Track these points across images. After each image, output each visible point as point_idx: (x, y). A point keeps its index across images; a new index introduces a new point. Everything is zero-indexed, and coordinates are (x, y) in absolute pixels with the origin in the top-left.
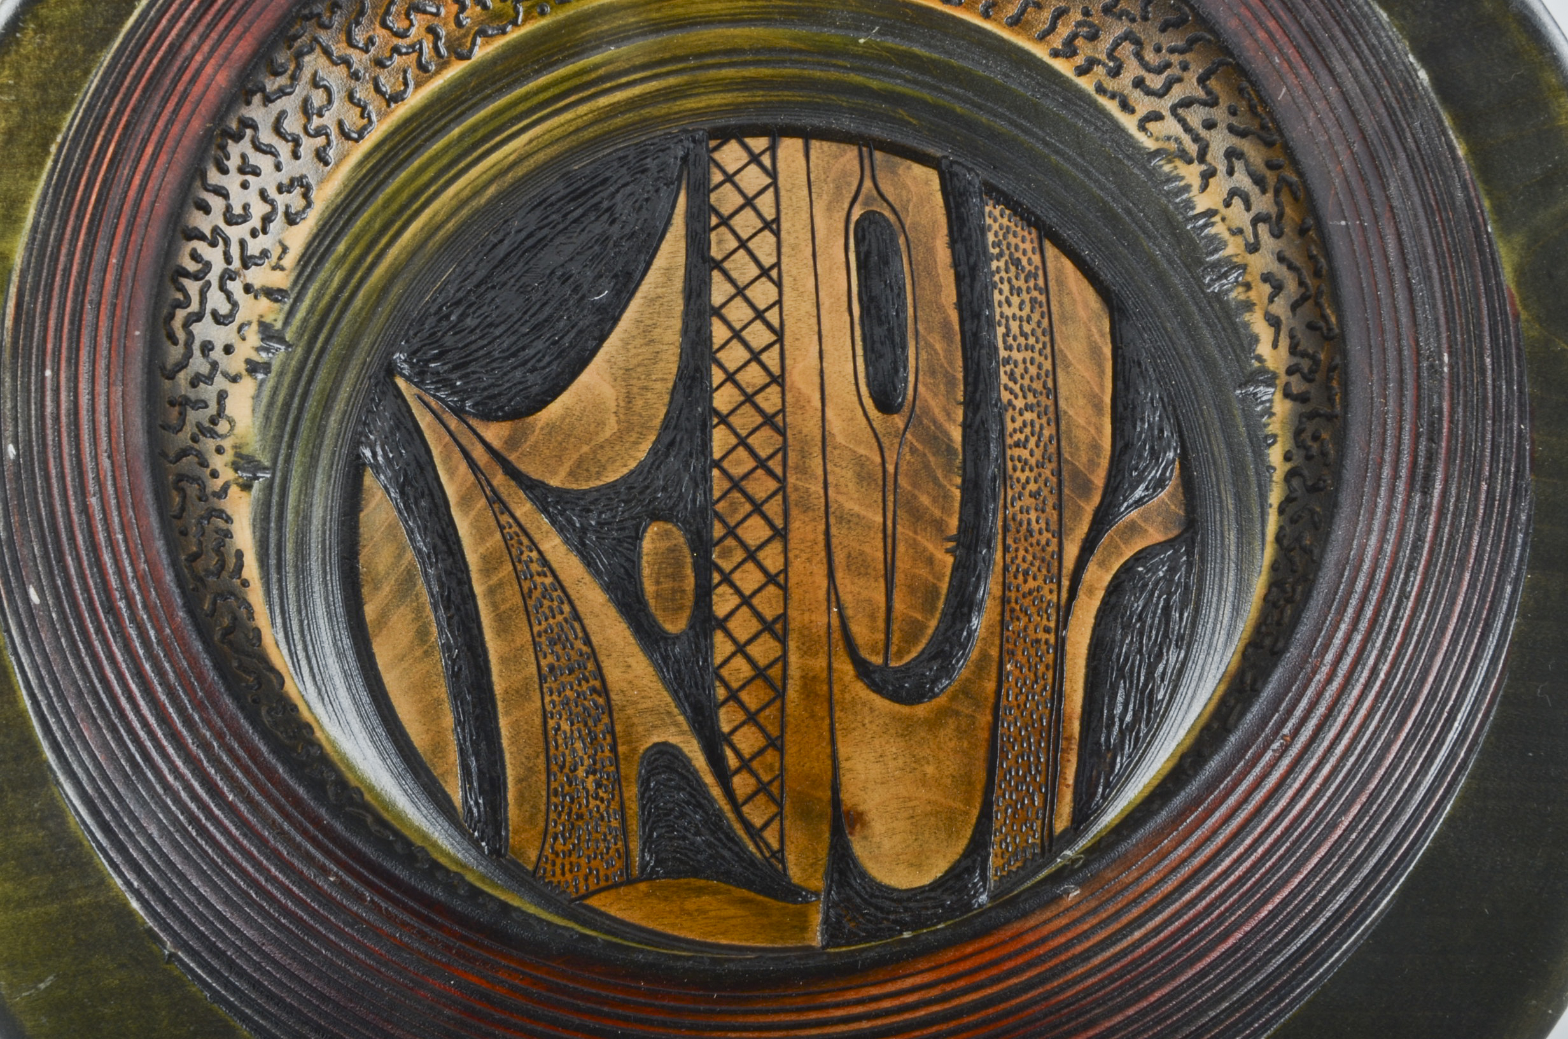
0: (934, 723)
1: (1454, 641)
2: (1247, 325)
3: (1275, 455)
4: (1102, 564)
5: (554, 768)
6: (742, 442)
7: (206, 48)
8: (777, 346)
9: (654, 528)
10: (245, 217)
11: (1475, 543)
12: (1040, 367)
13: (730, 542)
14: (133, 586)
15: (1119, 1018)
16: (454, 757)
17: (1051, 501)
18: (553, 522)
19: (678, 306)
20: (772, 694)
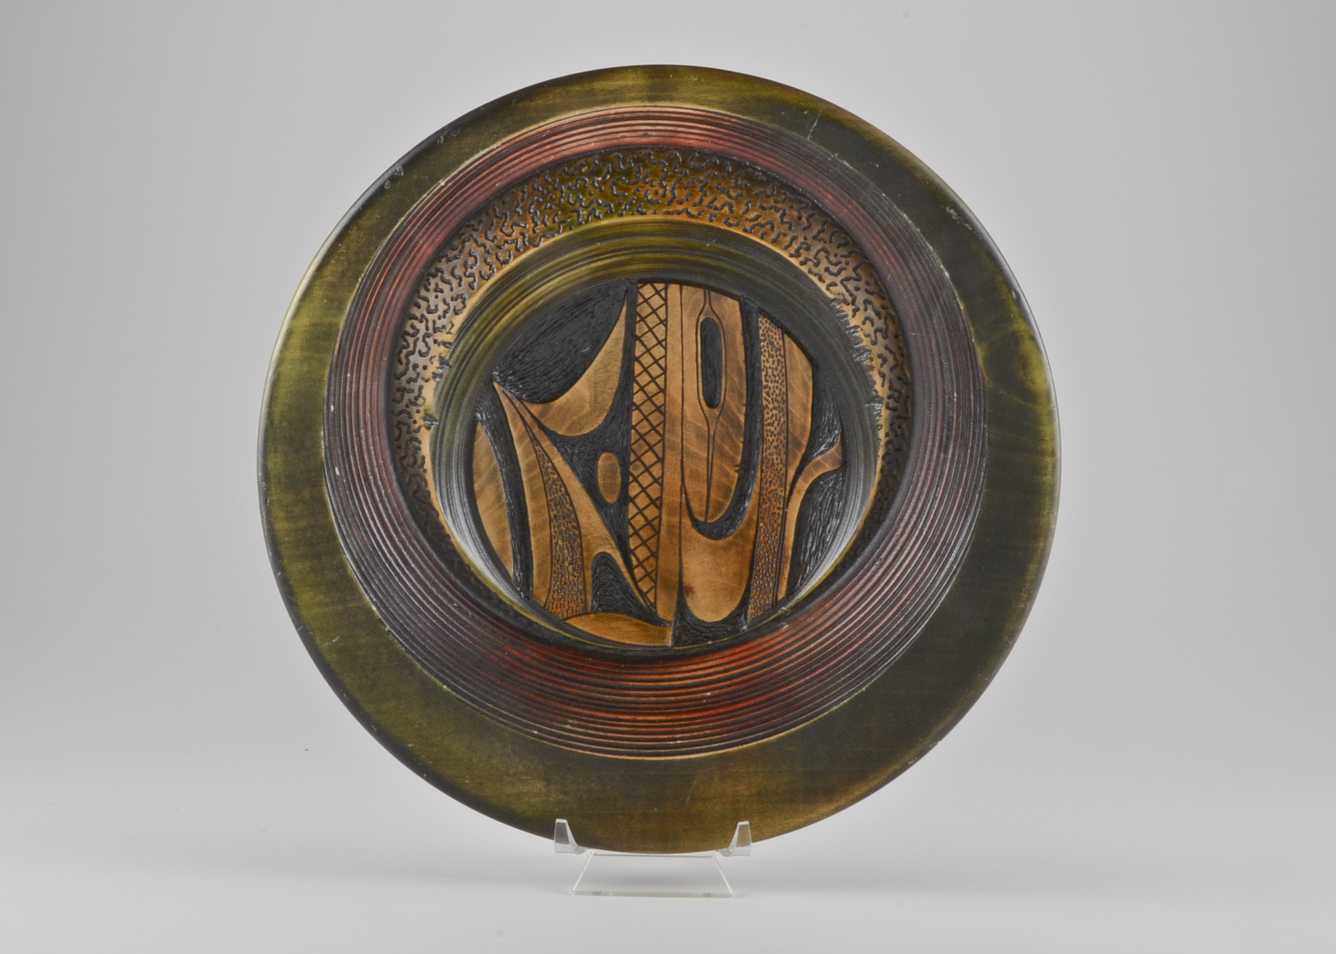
0: (726, 549)
1: (954, 518)
2: (871, 376)
3: (881, 434)
4: (804, 480)
5: (555, 561)
6: (646, 418)
7: (425, 238)
8: (663, 376)
9: (604, 455)
10: (436, 310)
11: (965, 476)
12: (780, 390)
13: (638, 463)
14: (376, 470)
15: (803, 680)
16: (510, 554)
17: (783, 450)
18: (559, 450)
19: (620, 356)
20: (654, 533)
